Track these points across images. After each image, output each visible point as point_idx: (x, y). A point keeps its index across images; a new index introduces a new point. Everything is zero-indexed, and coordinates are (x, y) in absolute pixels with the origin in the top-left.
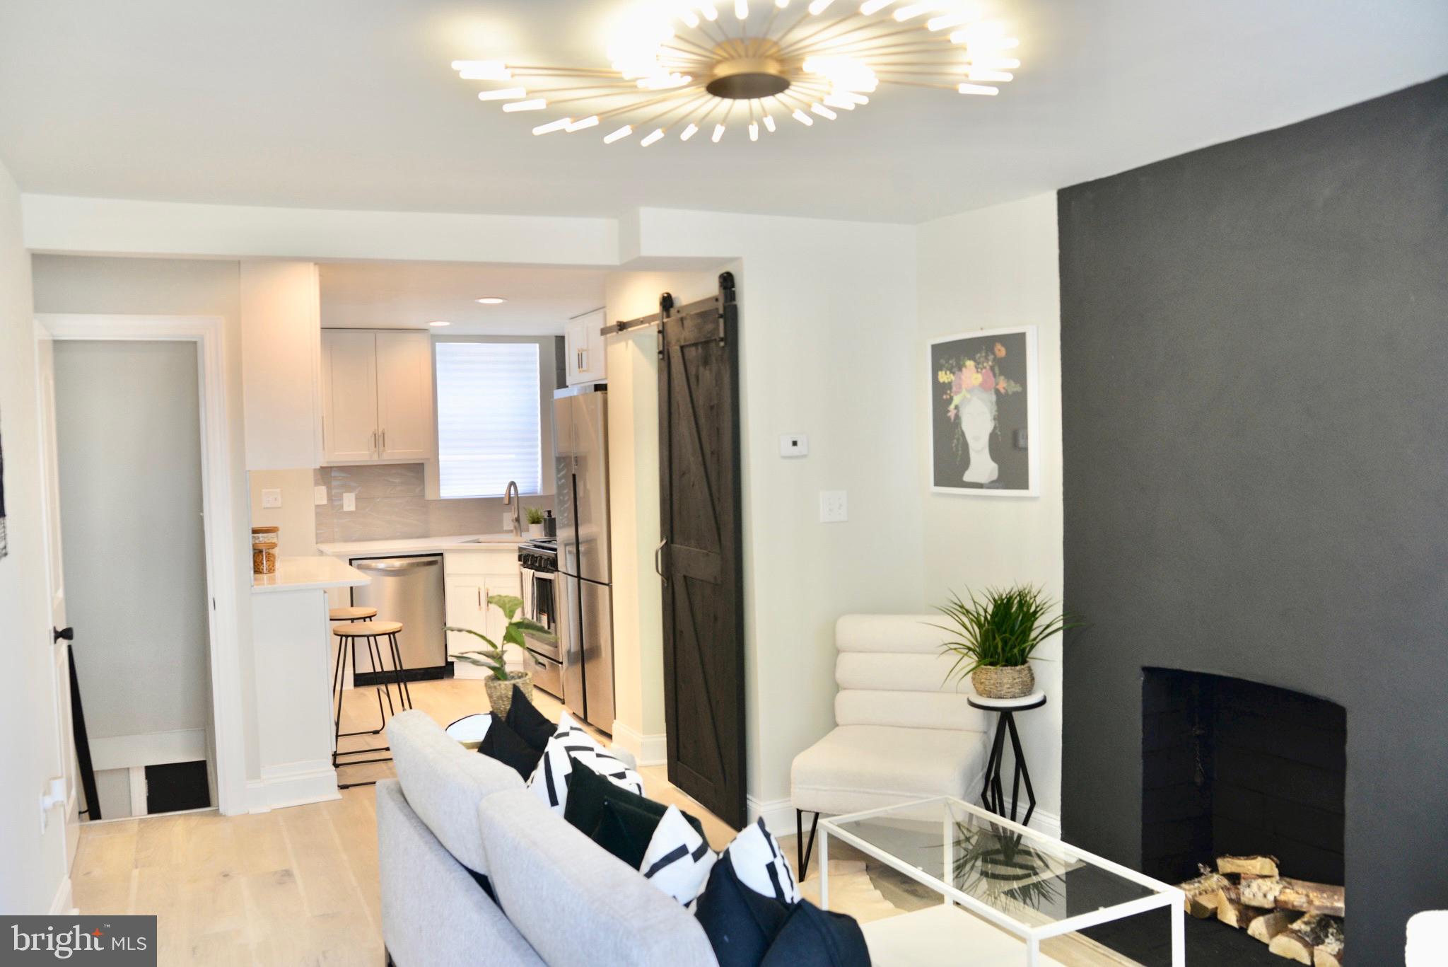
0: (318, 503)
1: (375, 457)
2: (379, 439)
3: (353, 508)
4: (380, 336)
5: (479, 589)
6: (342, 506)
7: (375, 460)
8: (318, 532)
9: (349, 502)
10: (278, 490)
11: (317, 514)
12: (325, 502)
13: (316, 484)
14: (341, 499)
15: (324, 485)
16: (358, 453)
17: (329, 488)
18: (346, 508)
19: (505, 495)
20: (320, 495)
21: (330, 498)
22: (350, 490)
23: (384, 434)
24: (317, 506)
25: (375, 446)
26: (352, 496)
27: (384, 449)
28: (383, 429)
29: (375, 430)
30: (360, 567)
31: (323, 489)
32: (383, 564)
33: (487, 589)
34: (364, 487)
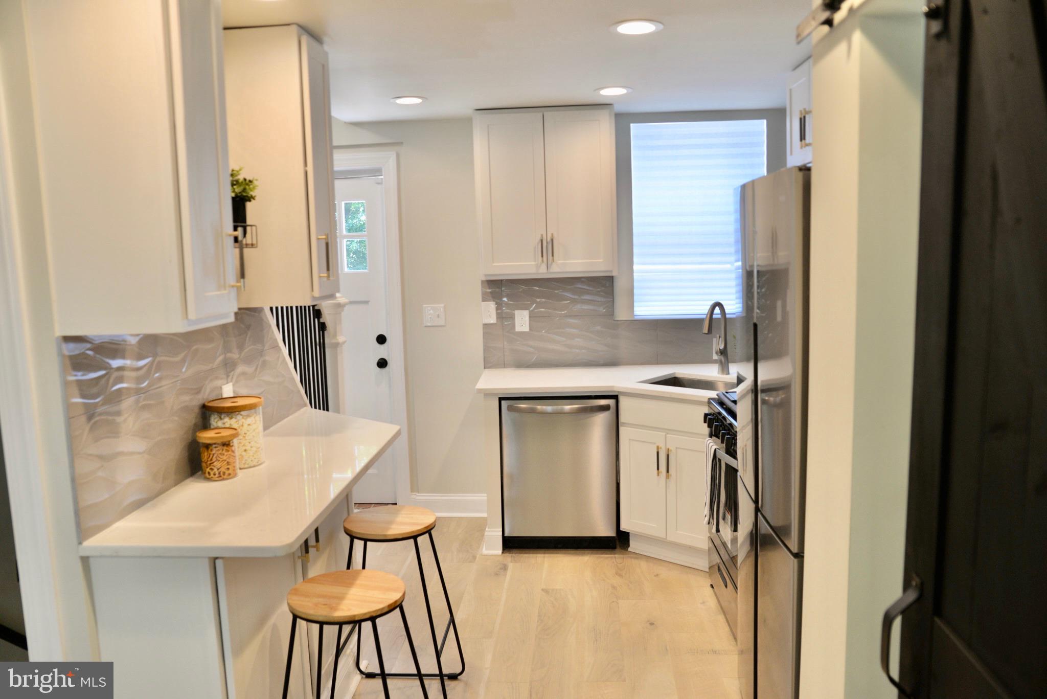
0: (486, 321)
1: (543, 269)
2: (547, 248)
3: (526, 328)
4: (549, 114)
5: (658, 447)
6: (514, 326)
7: (542, 272)
8: (486, 355)
9: (522, 320)
10: (443, 305)
11: (485, 333)
12: (493, 320)
13: (484, 300)
14: (512, 317)
15: (494, 301)
17: (499, 307)
18: (518, 329)
19: (707, 315)
20: (489, 312)
21: (500, 316)
22: (523, 307)
23: (552, 240)
24: (486, 326)
25: (542, 256)
26: (526, 313)
27: (553, 260)
28: (552, 235)
29: (542, 235)
30: (510, 408)
31: (492, 305)
32: (541, 407)
33: (668, 450)
34: (539, 305)
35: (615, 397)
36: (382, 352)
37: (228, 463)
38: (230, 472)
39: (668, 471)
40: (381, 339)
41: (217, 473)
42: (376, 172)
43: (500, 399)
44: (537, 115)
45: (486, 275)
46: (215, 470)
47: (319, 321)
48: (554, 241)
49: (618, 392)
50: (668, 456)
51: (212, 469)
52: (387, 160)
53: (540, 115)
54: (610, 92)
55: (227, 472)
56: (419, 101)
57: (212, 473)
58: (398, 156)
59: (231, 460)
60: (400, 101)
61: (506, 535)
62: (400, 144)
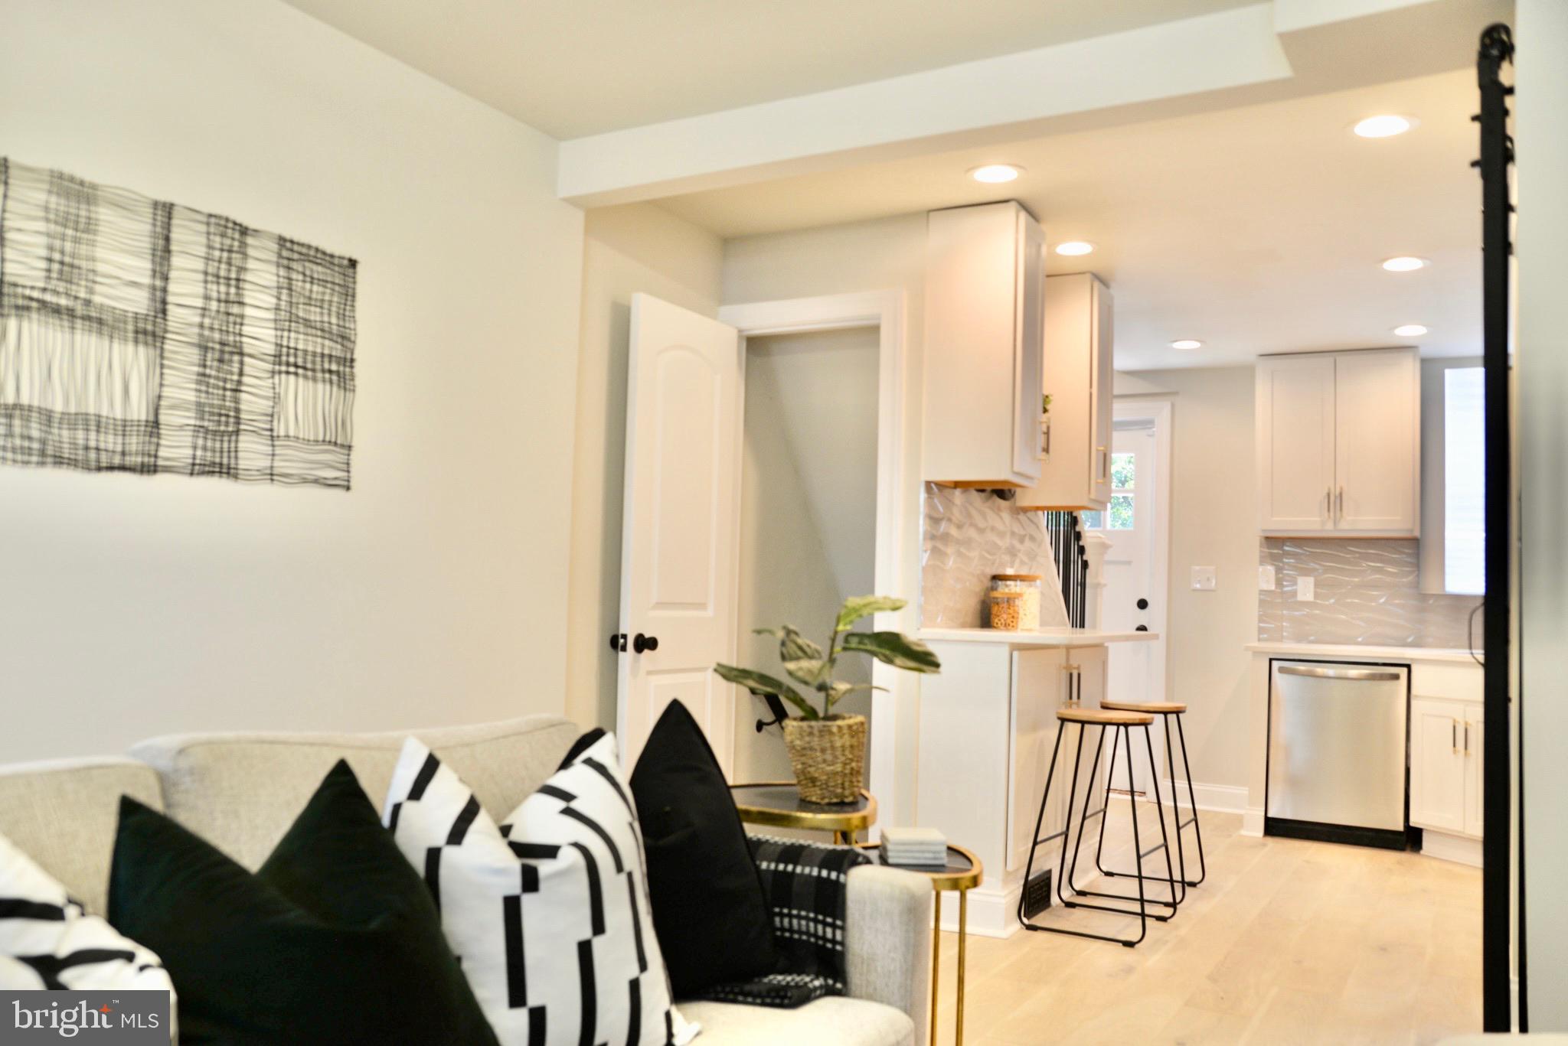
0: (1265, 587)
1: (1330, 526)
2: (1335, 501)
3: (1309, 597)
4: (1341, 359)
5: (1454, 721)
6: (1294, 594)
7: (1329, 530)
8: (1261, 625)
9: (1305, 588)
10: (1214, 567)
11: (1262, 602)
12: (1271, 586)
13: (1262, 562)
14: (1294, 584)
15: (1272, 564)
16: (1310, 521)
17: (1279, 570)
18: (1300, 597)
20: (1266, 577)
21: (1279, 582)
22: (1306, 572)
23: (1341, 494)
24: (1262, 592)
25: (1329, 510)
26: (1311, 580)
27: (1342, 516)
28: (1341, 488)
29: (1329, 489)
30: (1282, 670)
31: (1270, 569)
32: (1320, 670)
33: (1466, 723)
34: (1328, 570)
35: (1408, 666)
36: (1142, 617)
37: (1013, 617)
38: (1014, 624)
39: (1466, 748)
40: (1142, 604)
41: (1004, 623)
42: (1146, 424)
43: (1271, 660)
44: (1328, 360)
45: (1264, 531)
46: (1002, 621)
47: (1082, 557)
48: (1344, 496)
49: (1412, 659)
50: (1466, 731)
51: (999, 620)
52: (1161, 412)
53: (1332, 360)
54: (1409, 332)
55: (1011, 624)
56: (1195, 345)
57: (999, 623)
58: (1173, 406)
59: (1016, 615)
60: (1178, 345)
61: (1270, 815)
62: (1176, 393)
